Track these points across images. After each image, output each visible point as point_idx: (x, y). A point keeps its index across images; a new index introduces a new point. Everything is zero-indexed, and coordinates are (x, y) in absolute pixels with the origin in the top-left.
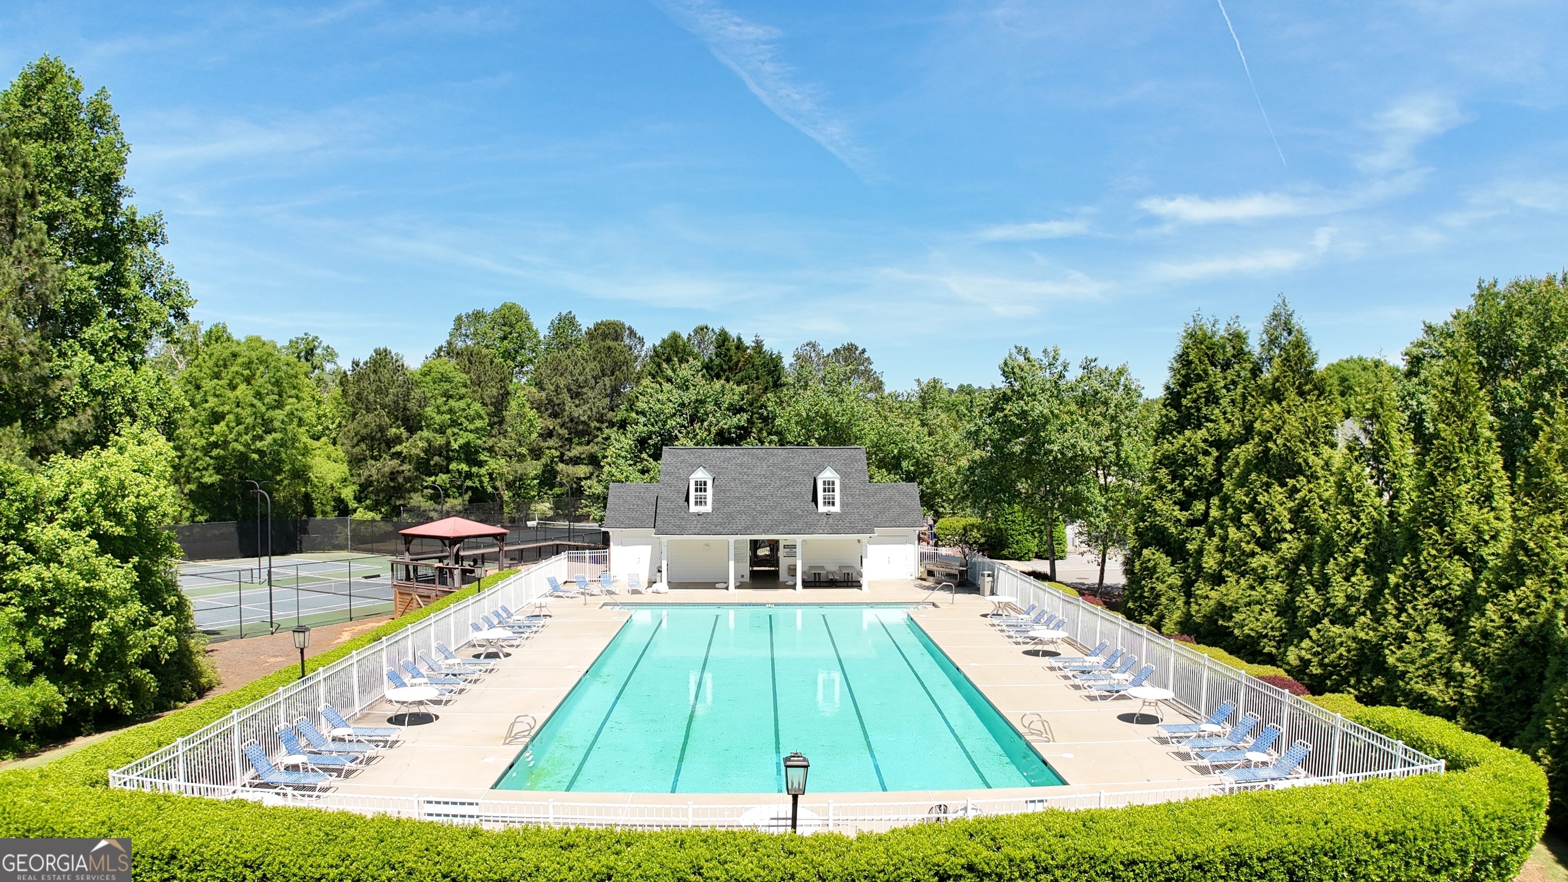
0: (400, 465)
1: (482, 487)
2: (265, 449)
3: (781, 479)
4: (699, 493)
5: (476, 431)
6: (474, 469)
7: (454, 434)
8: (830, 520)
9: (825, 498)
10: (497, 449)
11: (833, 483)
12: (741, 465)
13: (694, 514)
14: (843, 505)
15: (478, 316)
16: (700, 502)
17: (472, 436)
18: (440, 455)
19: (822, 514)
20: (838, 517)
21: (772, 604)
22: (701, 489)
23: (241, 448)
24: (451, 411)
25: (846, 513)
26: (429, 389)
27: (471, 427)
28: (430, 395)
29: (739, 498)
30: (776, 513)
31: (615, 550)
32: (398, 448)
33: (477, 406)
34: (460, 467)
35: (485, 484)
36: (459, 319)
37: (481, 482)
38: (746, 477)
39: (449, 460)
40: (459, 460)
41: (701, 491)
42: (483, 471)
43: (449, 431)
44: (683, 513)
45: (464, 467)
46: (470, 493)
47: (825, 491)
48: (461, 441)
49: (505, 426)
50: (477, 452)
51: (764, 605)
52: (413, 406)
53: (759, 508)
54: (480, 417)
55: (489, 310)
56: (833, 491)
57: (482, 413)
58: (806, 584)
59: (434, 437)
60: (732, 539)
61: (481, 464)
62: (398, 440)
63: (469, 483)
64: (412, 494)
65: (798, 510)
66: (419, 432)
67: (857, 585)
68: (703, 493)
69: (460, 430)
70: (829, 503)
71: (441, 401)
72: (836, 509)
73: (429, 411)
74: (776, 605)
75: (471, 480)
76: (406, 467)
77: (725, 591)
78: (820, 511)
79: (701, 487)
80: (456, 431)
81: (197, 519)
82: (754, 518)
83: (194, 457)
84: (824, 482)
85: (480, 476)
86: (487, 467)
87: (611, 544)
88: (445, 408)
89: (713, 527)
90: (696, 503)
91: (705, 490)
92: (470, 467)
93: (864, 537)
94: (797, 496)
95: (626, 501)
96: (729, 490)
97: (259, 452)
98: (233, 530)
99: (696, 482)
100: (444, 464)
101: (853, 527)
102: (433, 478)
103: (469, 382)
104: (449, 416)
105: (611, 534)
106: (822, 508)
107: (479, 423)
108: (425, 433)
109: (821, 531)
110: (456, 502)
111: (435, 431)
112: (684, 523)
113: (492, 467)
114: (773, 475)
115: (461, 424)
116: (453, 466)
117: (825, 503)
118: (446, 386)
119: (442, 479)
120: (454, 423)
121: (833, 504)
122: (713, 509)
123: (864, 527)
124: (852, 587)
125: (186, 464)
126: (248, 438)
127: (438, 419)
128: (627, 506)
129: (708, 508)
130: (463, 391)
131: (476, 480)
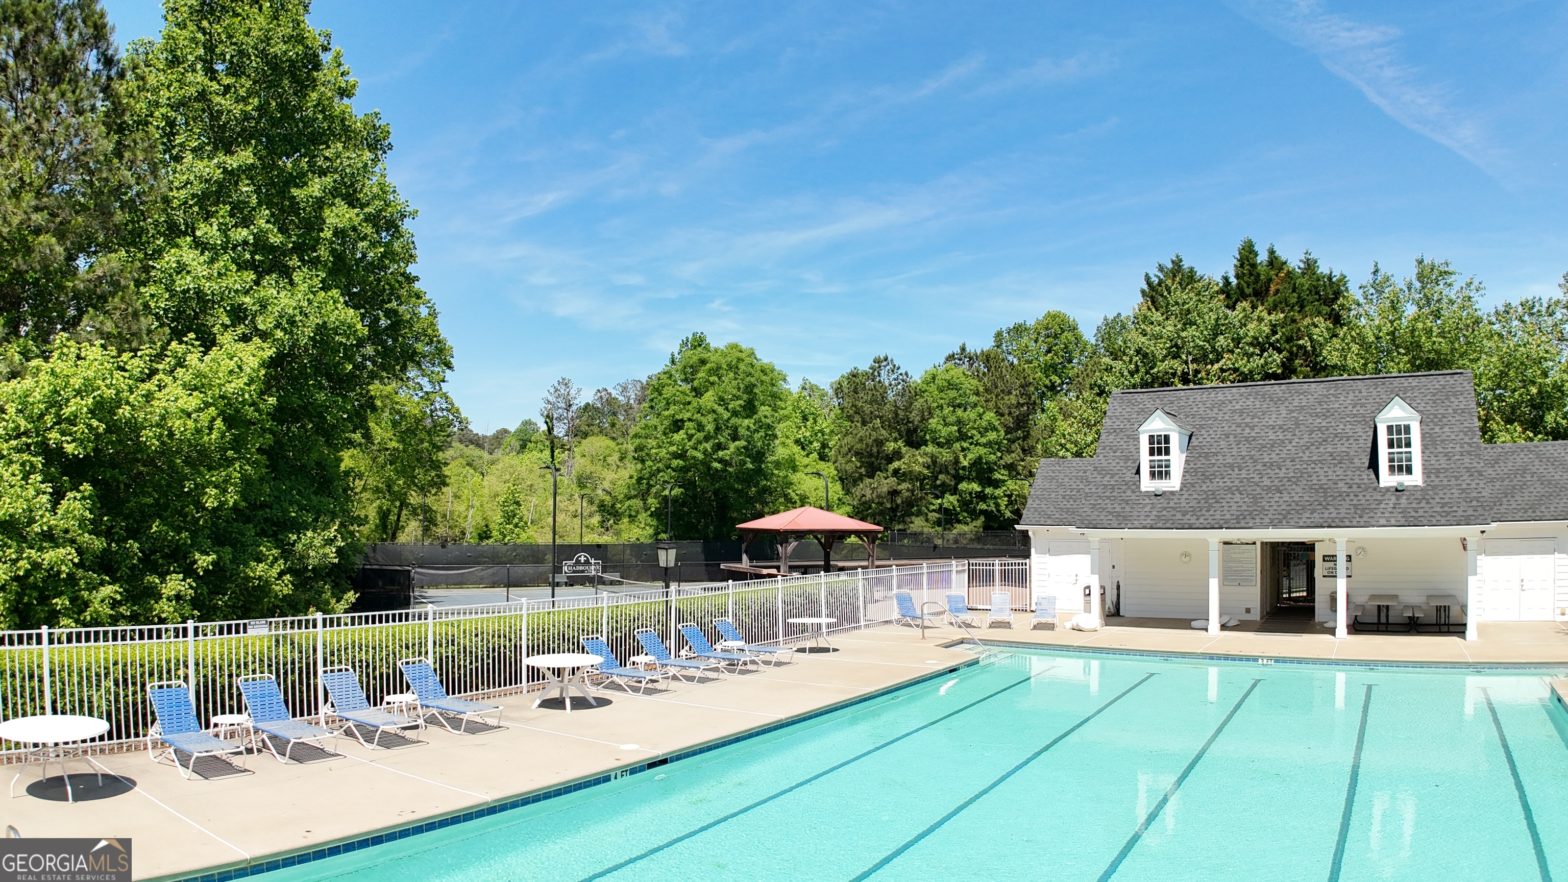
0: (899, 484)
1: (999, 511)
2: (728, 458)
3: (1312, 432)
4: (1156, 458)
5: (989, 444)
6: (988, 490)
7: (963, 450)
8: (1403, 501)
9: (1391, 460)
10: (1020, 468)
11: (1407, 429)
12: (1241, 412)
13: (1148, 494)
14: (1427, 471)
15: (1019, 330)
16: (1159, 473)
17: (982, 451)
18: (948, 473)
19: (1388, 489)
20: (1418, 495)
21: (1270, 658)
22: (1159, 449)
23: (700, 456)
24: (959, 422)
25: (1434, 487)
26: (933, 396)
27: (983, 440)
28: (935, 405)
29: (1232, 467)
30: (1298, 490)
31: (1038, 562)
32: (896, 464)
33: (990, 416)
34: (970, 487)
35: (1003, 508)
36: (999, 335)
37: (997, 505)
38: (1248, 430)
39: (959, 479)
40: (969, 480)
41: (1160, 453)
42: (999, 492)
43: (957, 446)
44: (1129, 493)
45: (976, 487)
46: (982, 518)
47: (1391, 445)
48: (970, 456)
49: (1031, 442)
50: (991, 470)
51: (1255, 659)
52: (915, 416)
53: (1267, 482)
54: (994, 429)
55: (1031, 322)
56: (1408, 445)
57: (996, 423)
58: (1357, 627)
59: (941, 453)
60: (1215, 537)
61: (996, 484)
62: (897, 455)
63: (983, 506)
64: (913, 518)
65: (1341, 484)
66: (923, 447)
67: (1458, 629)
68: (1163, 457)
69: (971, 444)
70: (1400, 468)
71: (947, 410)
72: (1416, 479)
73: (933, 423)
74: (1277, 660)
75: (985, 502)
76: (904, 486)
77: (1204, 632)
78: (1383, 484)
79: (1160, 445)
80: (965, 445)
81: (660, 537)
82: (1255, 499)
83: (654, 468)
84: (1390, 428)
85: (996, 498)
86: (1004, 488)
87: (1033, 550)
88: (952, 419)
89: (1179, 516)
90: (1153, 475)
91: (1167, 452)
92: (984, 487)
93: (1470, 532)
94: (1339, 460)
95: (1060, 485)
96: (1216, 454)
97: (720, 461)
98: (699, 550)
99: (1151, 437)
100: (953, 483)
101: (1448, 513)
102: (939, 501)
103: (981, 389)
104: (956, 428)
105: (1030, 533)
106: (1387, 479)
107: (992, 436)
108: (930, 449)
109: (1383, 522)
110: (965, 528)
111: (940, 445)
112: (1128, 509)
113: (1011, 487)
114: (1297, 425)
115: (972, 437)
116: (963, 486)
117: (1392, 468)
118: (953, 394)
119: (950, 500)
120: (963, 437)
121: (1409, 470)
122: (1183, 485)
123: (1470, 512)
124: (1448, 633)
125: (647, 476)
126: (708, 446)
127: (944, 432)
128: (1061, 492)
129: (1174, 483)
130: (974, 399)
131: (991, 503)
